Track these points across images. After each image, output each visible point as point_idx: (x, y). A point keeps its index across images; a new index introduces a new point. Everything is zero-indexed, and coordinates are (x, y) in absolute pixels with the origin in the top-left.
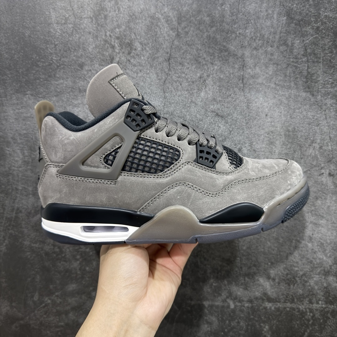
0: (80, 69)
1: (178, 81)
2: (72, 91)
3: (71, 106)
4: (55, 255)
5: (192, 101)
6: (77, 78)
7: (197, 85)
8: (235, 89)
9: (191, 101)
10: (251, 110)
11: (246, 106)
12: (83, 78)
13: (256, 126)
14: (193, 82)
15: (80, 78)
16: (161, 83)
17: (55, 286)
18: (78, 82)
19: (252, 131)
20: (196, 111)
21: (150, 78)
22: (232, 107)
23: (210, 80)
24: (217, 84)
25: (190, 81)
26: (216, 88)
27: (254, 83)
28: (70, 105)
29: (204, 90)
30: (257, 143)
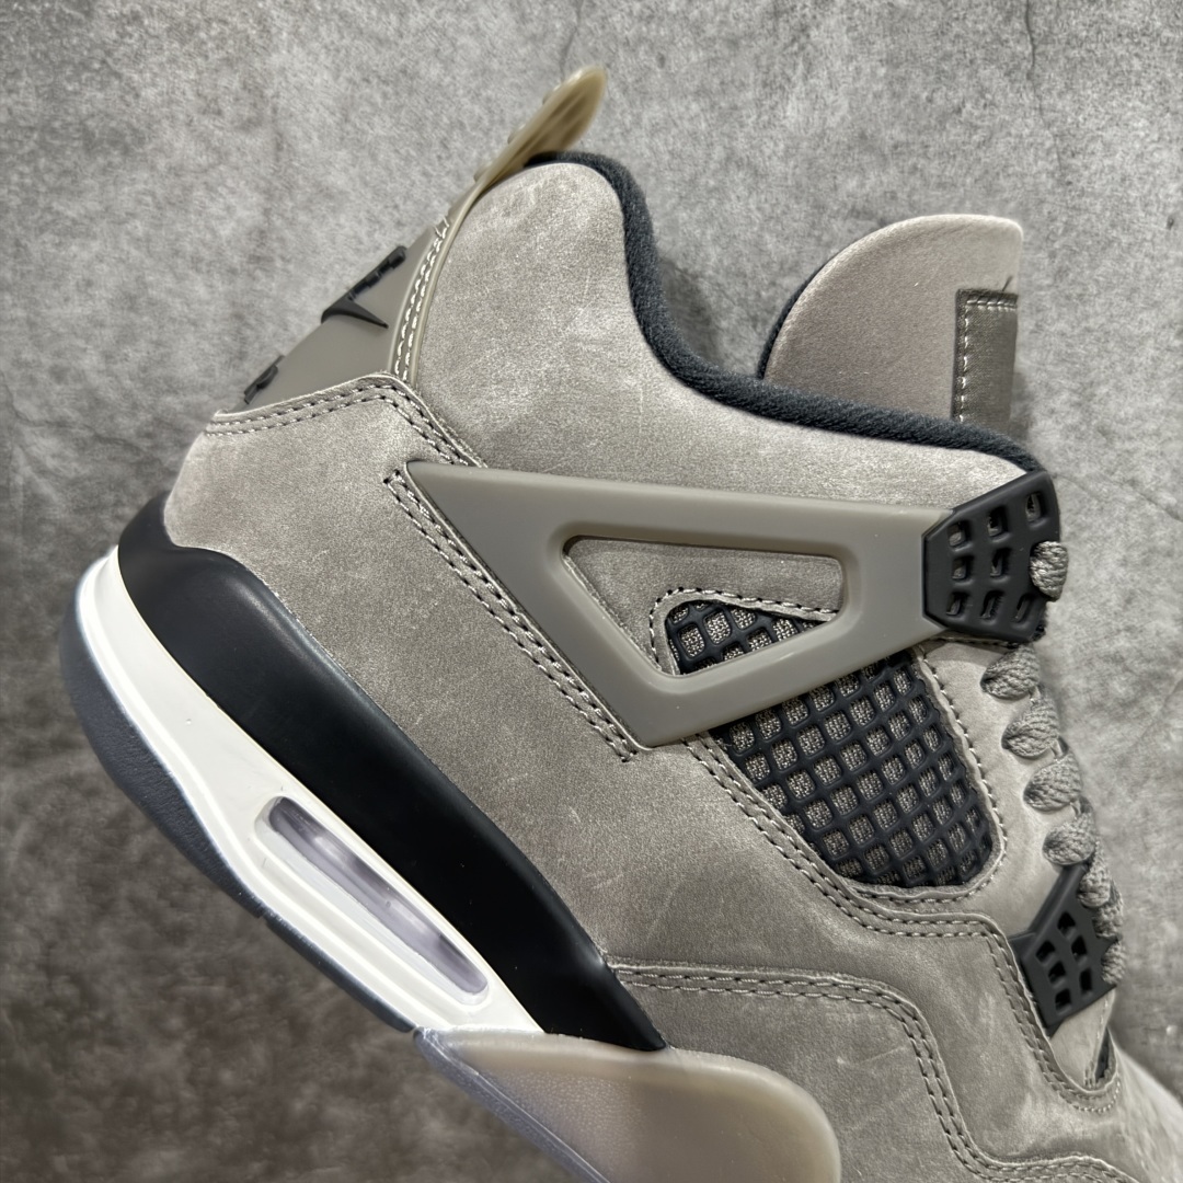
0: (77, 15)
1: (641, 40)
2: (43, 145)
3: (48, 237)
4: (59, 1016)
5: (730, 158)
6: (68, 71)
7: (757, 57)
8: (984, 73)
9: (728, 159)
10: (1083, 193)
11: (1052, 174)
12: (96, 66)
13: (1110, 287)
14: (733, 43)
15: (85, 66)
16: (547, 62)
17: (77, 1158)
18: (76, 93)
19: (1087, 317)
20: (757, 216)
21: (477, 32)
22: (969, 180)
23: (832, 22)
24: (876, 47)
25: (713, 40)
26: (873, 74)
27: (1099, 32)
28: (42, 231)
29: (800, 88)
30: (1119, 389)
